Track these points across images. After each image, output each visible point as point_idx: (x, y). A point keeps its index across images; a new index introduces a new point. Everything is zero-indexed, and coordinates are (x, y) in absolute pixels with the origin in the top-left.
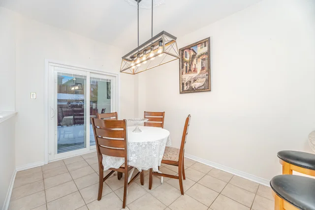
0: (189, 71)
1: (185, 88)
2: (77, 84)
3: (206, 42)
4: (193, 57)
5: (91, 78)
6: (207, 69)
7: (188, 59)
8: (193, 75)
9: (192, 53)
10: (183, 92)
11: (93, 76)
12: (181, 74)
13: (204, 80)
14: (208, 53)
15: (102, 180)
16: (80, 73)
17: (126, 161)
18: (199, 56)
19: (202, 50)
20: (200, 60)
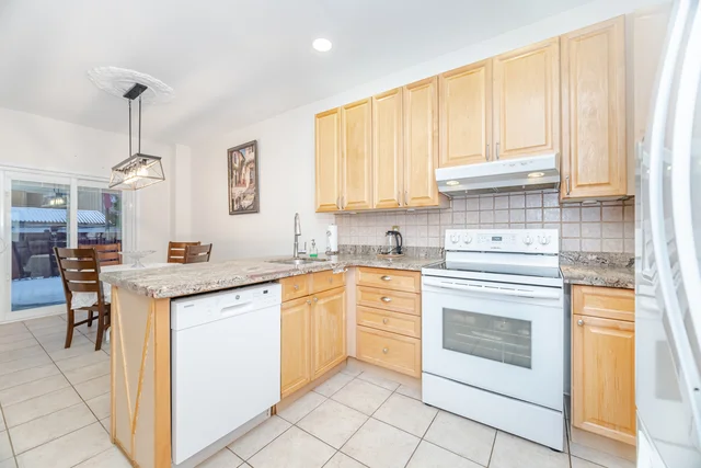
0: (239, 183)
1: (235, 208)
2: (59, 195)
3: (253, 145)
4: (243, 162)
5: (79, 188)
6: (255, 181)
7: (236, 166)
8: (244, 189)
9: (241, 159)
10: (233, 212)
11: (83, 184)
12: (231, 186)
13: (253, 197)
14: (255, 161)
15: (72, 325)
16: (64, 181)
17: (101, 297)
18: (248, 164)
19: (249, 156)
20: (248, 169)
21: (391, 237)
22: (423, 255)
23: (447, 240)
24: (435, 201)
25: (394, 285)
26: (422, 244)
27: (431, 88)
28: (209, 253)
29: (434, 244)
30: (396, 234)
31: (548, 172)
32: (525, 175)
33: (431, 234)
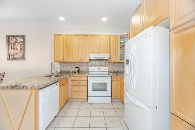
0: (13, 48)
1: (11, 57)
3: (23, 36)
4: (16, 42)
6: (23, 49)
7: (12, 42)
8: (16, 51)
9: (15, 40)
10: (9, 59)
13: (22, 54)
14: (24, 42)
18: (19, 43)
19: (20, 40)
20: (19, 44)
21: (77, 68)
22: (84, 72)
23: (90, 69)
24: (88, 61)
25: (81, 80)
26: (83, 70)
27: (87, 37)
28: (3, 76)
29: (86, 70)
30: (78, 68)
31: (108, 58)
32: (105, 58)
33: (86, 68)
